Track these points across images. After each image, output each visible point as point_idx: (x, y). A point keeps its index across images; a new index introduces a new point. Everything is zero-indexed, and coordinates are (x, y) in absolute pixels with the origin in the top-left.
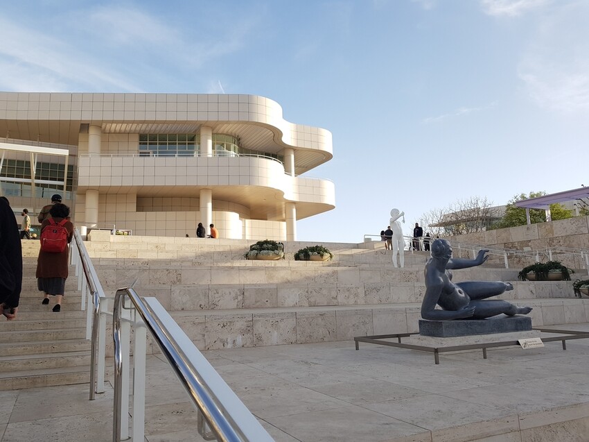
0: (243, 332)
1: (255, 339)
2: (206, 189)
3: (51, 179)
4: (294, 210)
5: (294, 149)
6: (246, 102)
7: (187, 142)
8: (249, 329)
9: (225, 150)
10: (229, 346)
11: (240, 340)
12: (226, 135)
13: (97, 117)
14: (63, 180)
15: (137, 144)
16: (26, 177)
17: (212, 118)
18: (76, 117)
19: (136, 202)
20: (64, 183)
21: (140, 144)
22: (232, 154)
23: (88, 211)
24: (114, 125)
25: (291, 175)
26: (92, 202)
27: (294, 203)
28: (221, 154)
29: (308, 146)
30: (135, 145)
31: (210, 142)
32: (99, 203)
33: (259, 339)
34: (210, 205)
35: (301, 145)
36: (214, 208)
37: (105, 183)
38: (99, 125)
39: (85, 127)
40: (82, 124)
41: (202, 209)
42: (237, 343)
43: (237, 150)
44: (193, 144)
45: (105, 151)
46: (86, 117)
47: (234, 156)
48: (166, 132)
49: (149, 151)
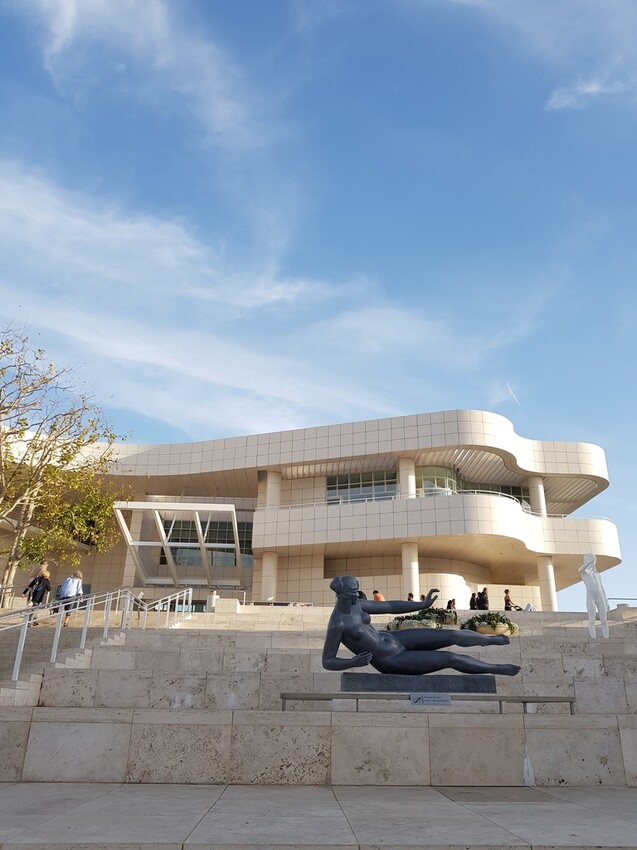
0: (194, 691)
1: (207, 700)
2: (409, 543)
3: (219, 542)
4: (551, 568)
5: (543, 477)
6: (455, 420)
7: (385, 481)
8: (201, 688)
9: (436, 487)
10: (176, 705)
11: (189, 700)
12: (437, 466)
13: (274, 461)
14: (233, 542)
15: (325, 489)
16: (192, 541)
17: (411, 446)
18: (251, 463)
19: (323, 565)
20: (236, 545)
21: (329, 489)
22: (448, 491)
23: (264, 580)
24: (295, 469)
25: (539, 515)
26: (269, 567)
27: (549, 556)
28: (430, 493)
29: (563, 470)
30: (321, 490)
31: (412, 479)
32: (278, 569)
33: (212, 700)
34: (415, 565)
35: (551, 470)
36: (422, 570)
37: (282, 542)
38: (278, 471)
39: (262, 474)
40: (259, 472)
41: (404, 571)
42: (186, 703)
43: (455, 486)
44: (395, 483)
45: (286, 501)
46: (262, 463)
47: (450, 493)
48: (371, 470)
49: (338, 497)
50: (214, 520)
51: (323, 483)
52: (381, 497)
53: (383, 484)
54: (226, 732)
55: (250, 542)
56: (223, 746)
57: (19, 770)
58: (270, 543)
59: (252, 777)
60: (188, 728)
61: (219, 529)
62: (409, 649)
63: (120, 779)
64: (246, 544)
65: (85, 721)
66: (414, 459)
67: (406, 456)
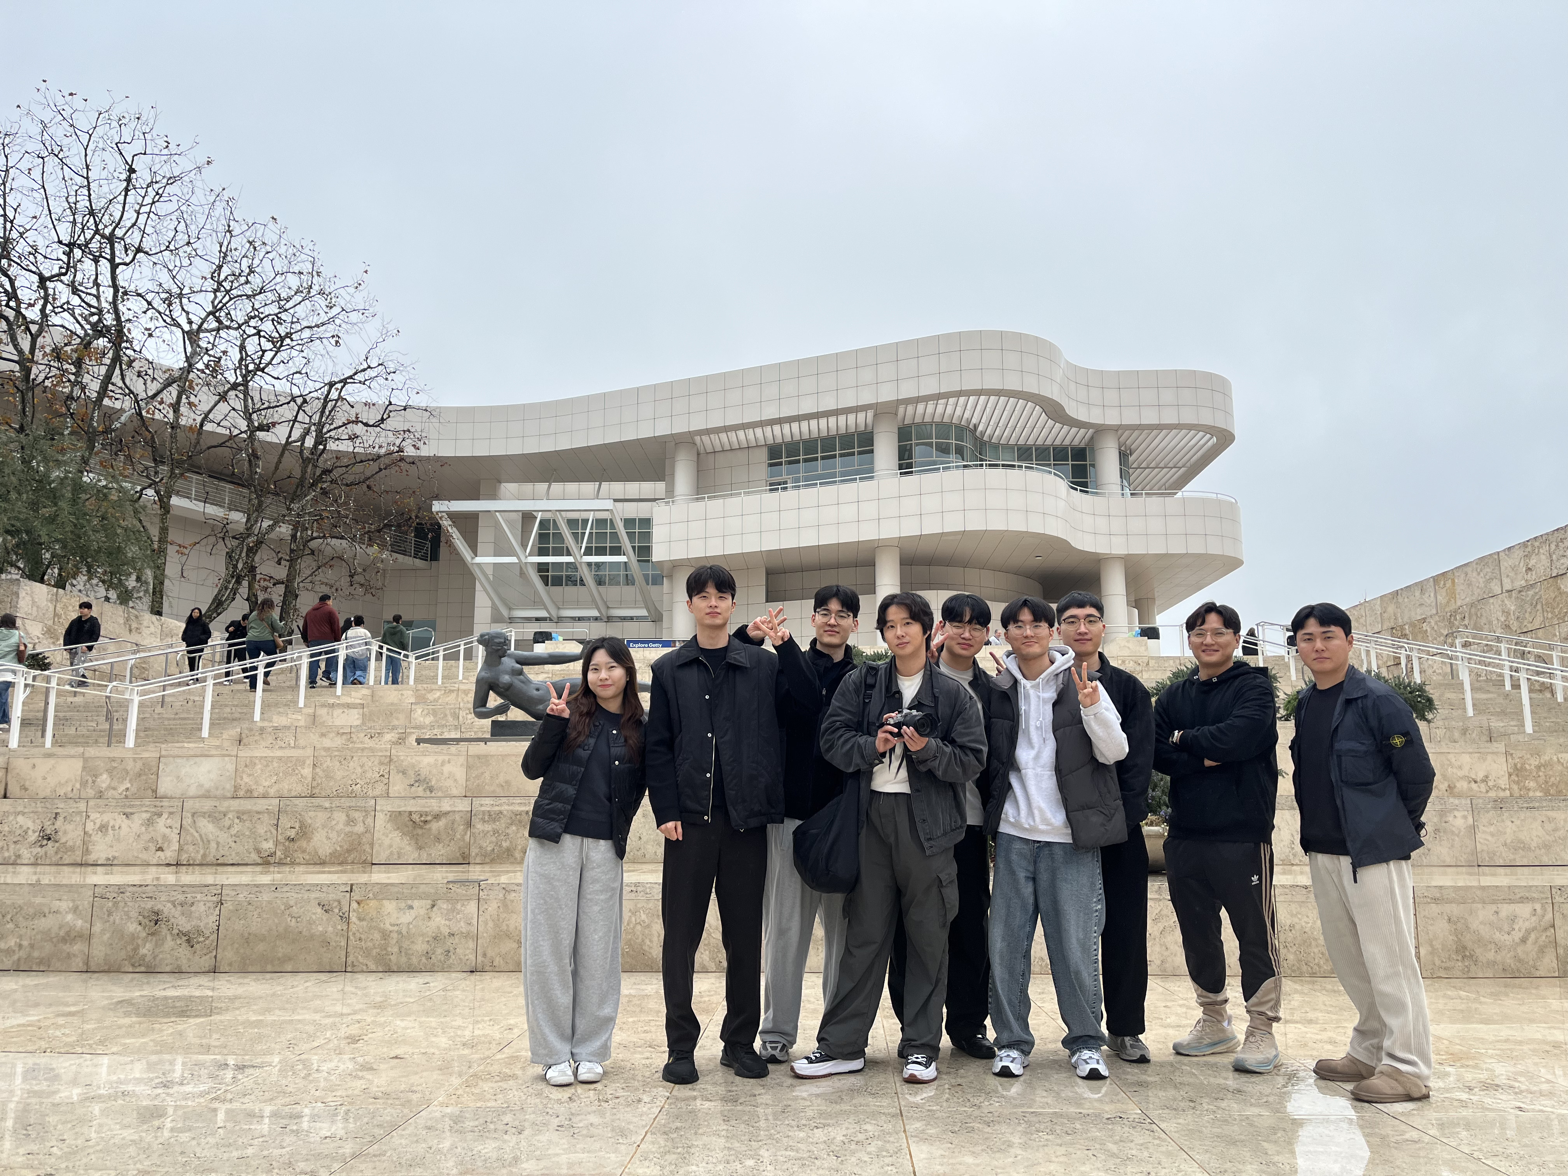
2: (885, 547)
5: (1117, 429)
7: (861, 449)
15: (764, 467)
18: (646, 430)
19: (764, 583)
21: (769, 466)
27: (1121, 558)
29: (1150, 418)
30: (761, 469)
34: (893, 580)
35: (1129, 421)
38: (691, 442)
39: (668, 447)
40: (660, 443)
44: (872, 452)
45: (702, 489)
49: (784, 477)
51: (763, 455)
52: (849, 476)
53: (853, 454)
54: (310, 762)
56: (307, 771)
57: (155, 791)
59: (329, 792)
60: (280, 758)
63: (229, 795)
65: (201, 756)
66: (896, 414)
67: (882, 411)
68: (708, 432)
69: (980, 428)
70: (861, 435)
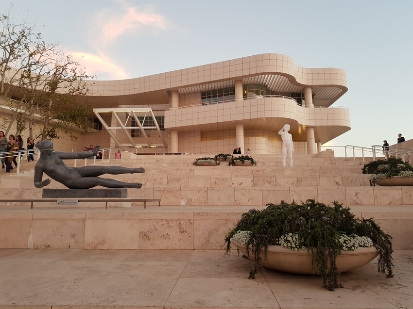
2: (237, 123)
3: (149, 126)
4: (313, 133)
5: (311, 87)
6: (261, 59)
9: (254, 95)
12: (255, 84)
13: (173, 85)
14: (155, 126)
15: (200, 98)
18: (162, 87)
19: (200, 135)
20: (157, 127)
21: (202, 98)
24: (184, 89)
26: (174, 139)
27: (312, 127)
30: (199, 99)
31: (241, 91)
32: (178, 138)
34: (242, 134)
38: (177, 90)
39: (169, 92)
40: (167, 91)
41: (237, 137)
44: (234, 93)
45: (181, 105)
46: (168, 87)
49: (207, 102)
50: (147, 116)
51: (199, 96)
53: (228, 94)
55: (163, 126)
58: (172, 126)
61: (149, 121)
62: (83, 176)
64: (162, 127)
66: (242, 81)
67: (238, 80)
68: (182, 87)
69: (268, 86)
70: (231, 88)
